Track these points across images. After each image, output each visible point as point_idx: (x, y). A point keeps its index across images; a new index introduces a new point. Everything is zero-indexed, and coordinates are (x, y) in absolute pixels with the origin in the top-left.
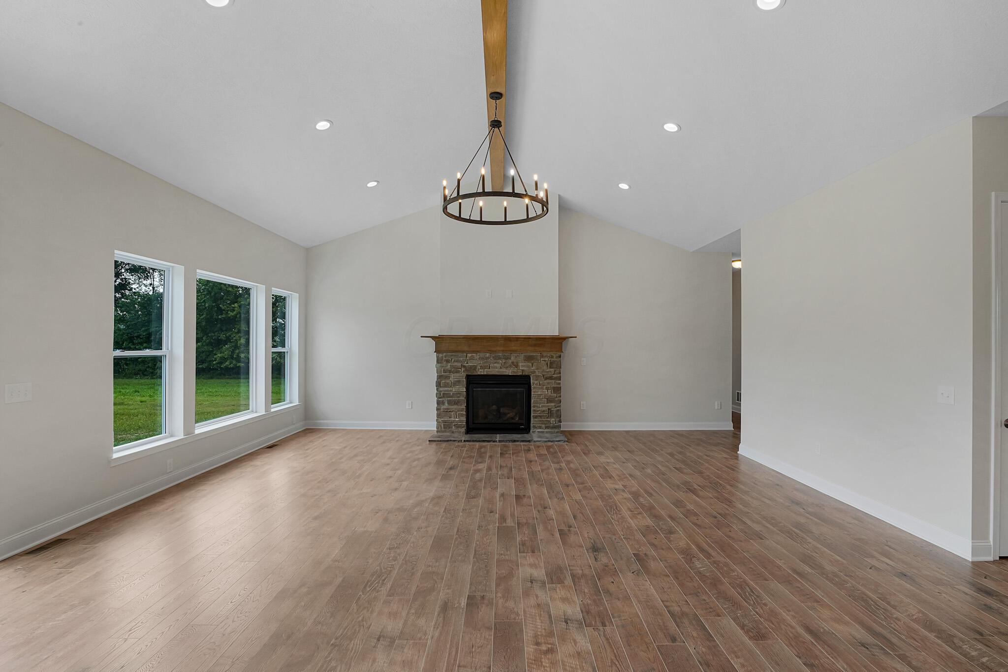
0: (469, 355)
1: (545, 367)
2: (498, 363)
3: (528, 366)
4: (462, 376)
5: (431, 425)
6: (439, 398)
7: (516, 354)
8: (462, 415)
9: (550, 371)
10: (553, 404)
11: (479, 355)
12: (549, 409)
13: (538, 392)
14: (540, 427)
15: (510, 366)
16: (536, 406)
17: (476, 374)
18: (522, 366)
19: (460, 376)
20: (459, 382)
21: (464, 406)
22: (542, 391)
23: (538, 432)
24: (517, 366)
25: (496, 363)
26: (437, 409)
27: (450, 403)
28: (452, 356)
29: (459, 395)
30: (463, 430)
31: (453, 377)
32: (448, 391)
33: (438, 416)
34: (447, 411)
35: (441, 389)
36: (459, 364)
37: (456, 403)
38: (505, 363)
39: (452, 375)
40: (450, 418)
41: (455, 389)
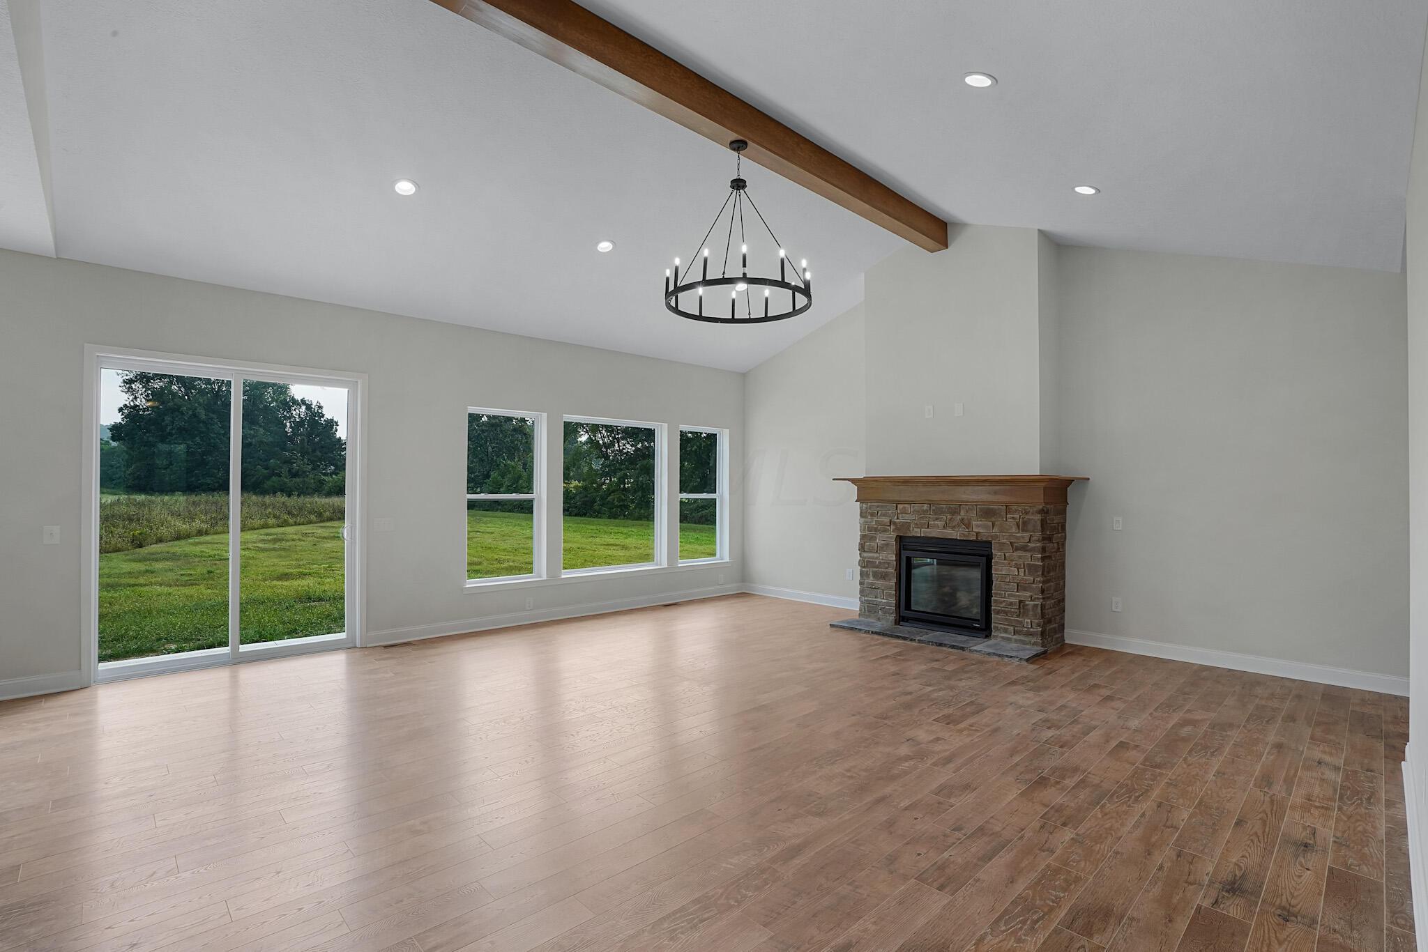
0: (900, 506)
1: (1014, 530)
2: (940, 519)
3: (986, 527)
4: (890, 537)
5: (851, 603)
6: (864, 567)
7: (967, 507)
8: (890, 595)
9: (1023, 537)
10: (1028, 594)
11: (914, 507)
12: (1020, 602)
13: (1001, 571)
14: (1006, 631)
15: (959, 525)
16: (1001, 594)
17: (911, 535)
18: (977, 526)
19: (888, 537)
20: (887, 545)
21: (893, 582)
22: (1009, 571)
23: (1002, 637)
24: (968, 526)
25: (937, 519)
26: (861, 583)
27: (875, 575)
28: (878, 506)
29: (887, 566)
30: (892, 618)
31: (881, 539)
32: (873, 558)
33: (861, 592)
34: (872, 587)
35: (865, 555)
36: (886, 520)
37: (884, 576)
38: (950, 519)
39: (879, 535)
40: (876, 597)
41: (882, 556)
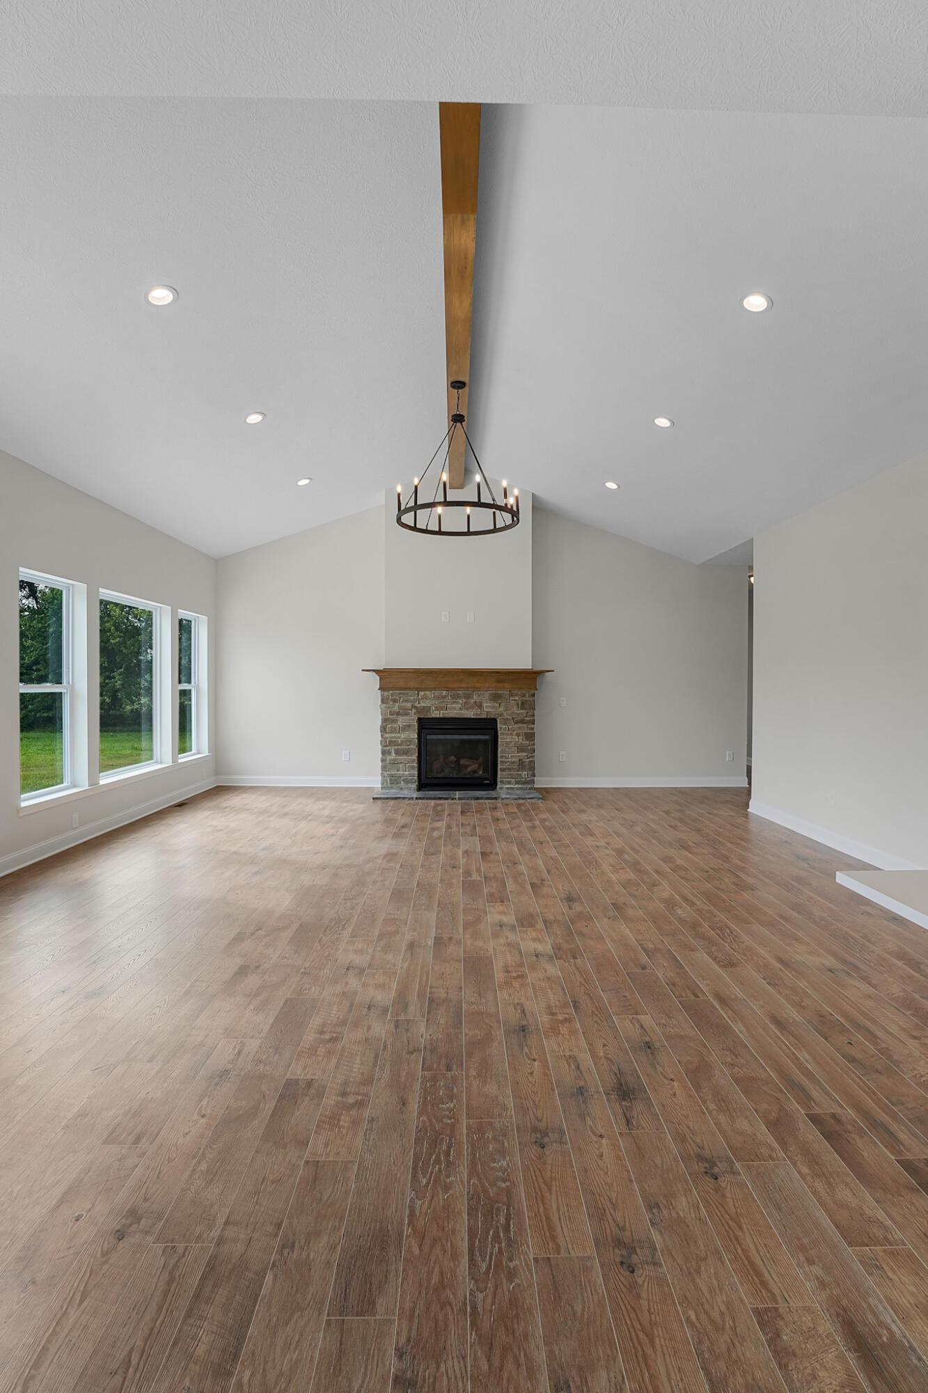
0: (422, 693)
1: (515, 708)
2: (458, 703)
3: (493, 707)
4: (412, 720)
5: (373, 780)
6: (386, 746)
7: (479, 692)
8: (413, 767)
9: (522, 713)
10: (525, 754)
11: (434, 693)
12: (520, 760)
13: (506, 739)
14: (509, 783)
15: (473, 707)
16: (505, 756)
17: (430, 717)
18: (487, 707)
19: (410, 720)
20: (409, 726)
21: (415, 757)
22: (512, 738)
23: (507, 788)
24: (480, 706)
25: (454, 702)
26: (383, 761)
27: (397, 752)
28: (400, 694)
29: (408, 743)
30: (414, 786)
31: (402, 721)
32: (395, 737)
33: (384, 768)
34: (394, 763)
35: (387, 735)
36: (409, 705)
37: (406, 752)
38: (465, 703)
39: (401, 719)
40: (398, 771)
41: (403, 736)
